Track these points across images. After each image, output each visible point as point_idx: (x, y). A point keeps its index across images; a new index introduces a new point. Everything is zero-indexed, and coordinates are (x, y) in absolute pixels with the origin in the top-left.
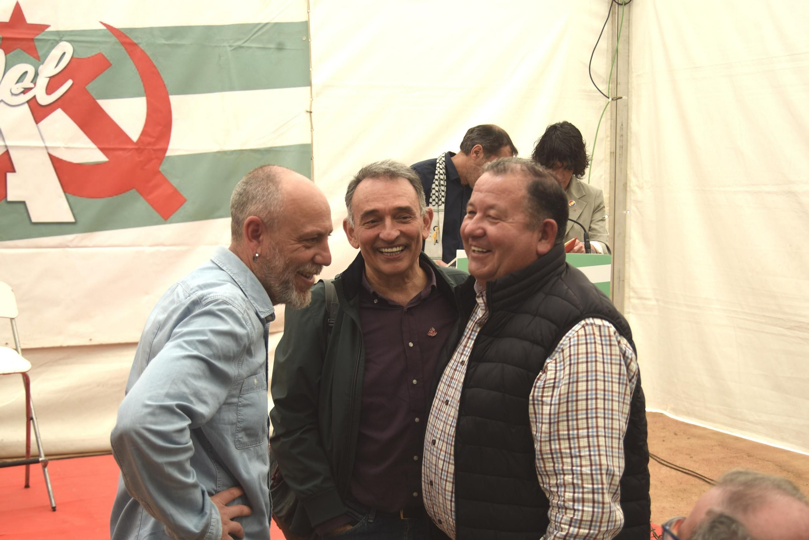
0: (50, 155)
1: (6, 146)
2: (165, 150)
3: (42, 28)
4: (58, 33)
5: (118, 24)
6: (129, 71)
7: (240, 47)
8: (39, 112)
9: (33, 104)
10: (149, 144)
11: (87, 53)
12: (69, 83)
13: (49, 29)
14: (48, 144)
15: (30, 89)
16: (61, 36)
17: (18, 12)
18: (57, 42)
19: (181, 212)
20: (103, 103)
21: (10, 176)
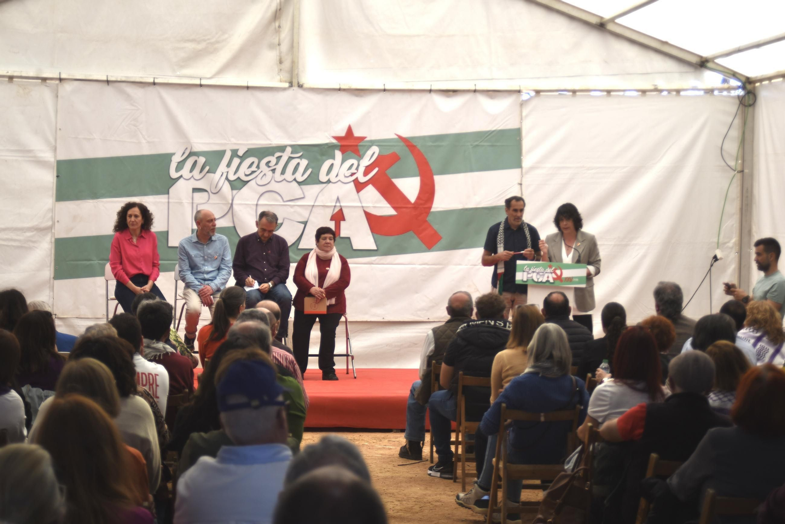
0: (364, 211)
1: (341, 206)
2: (430, 208)
3: (362, 139)
4: (371, 141)
5: (405, 135)
6: (411, 162)
7: (477, 146)
8: (359, 186)
9: (356, 182)
10: (421, 204)
11: (387, 152)
12: (377, 170)
13: (366, 139)
14: (364, 205)
15: (355, 173)
16: (373, 143)
17: (350, 131)
19: (439, 245)
20: (395, 181)
21: (342, 223)
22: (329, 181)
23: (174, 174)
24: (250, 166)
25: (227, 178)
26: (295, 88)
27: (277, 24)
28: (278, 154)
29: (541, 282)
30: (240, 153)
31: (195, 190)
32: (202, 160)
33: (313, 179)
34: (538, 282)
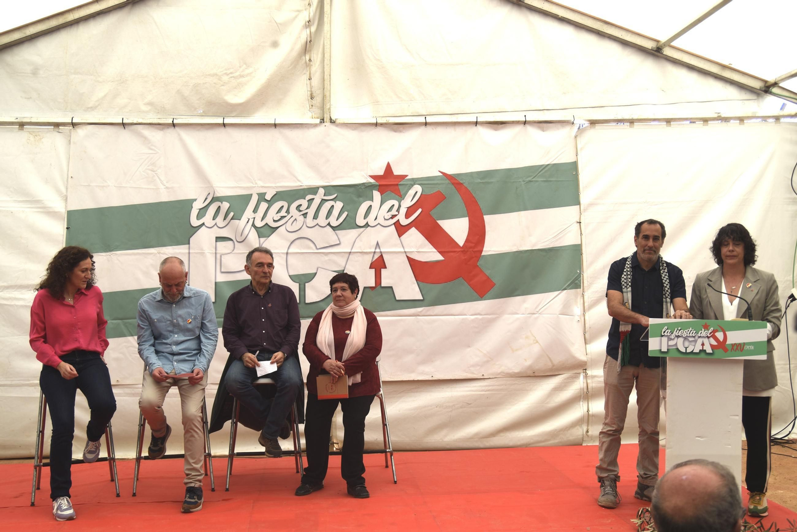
0: (407, 257)
1: (381, 252)
2: (481, 251)
3: (403, 177)
4: (413, 180)
5: (450, 172)
6: (458, 201)
7: (530, 181)
8: (401, 230)
9: (397, 225)
10: (471, 247)
12: (420, 211)
13: (407, 178)
14: (406, 250)
15: (396, 215)
16: (415, 181)
17: (389, 168)
18: (412, 185)
19: (492, 292)
20: (440, 222)
21: (383, 271)
22: (367, 225)
23: (195, 222)
24: (279, 211)
25: (253, 225)
26: (328, 124)
27: (308, 58)
28: (309, 197)
29: (692, 353)
30: (268, 197)
31: (219, 239)
32: (225, 205)
33: (349, 223)
34: (686, 353)
